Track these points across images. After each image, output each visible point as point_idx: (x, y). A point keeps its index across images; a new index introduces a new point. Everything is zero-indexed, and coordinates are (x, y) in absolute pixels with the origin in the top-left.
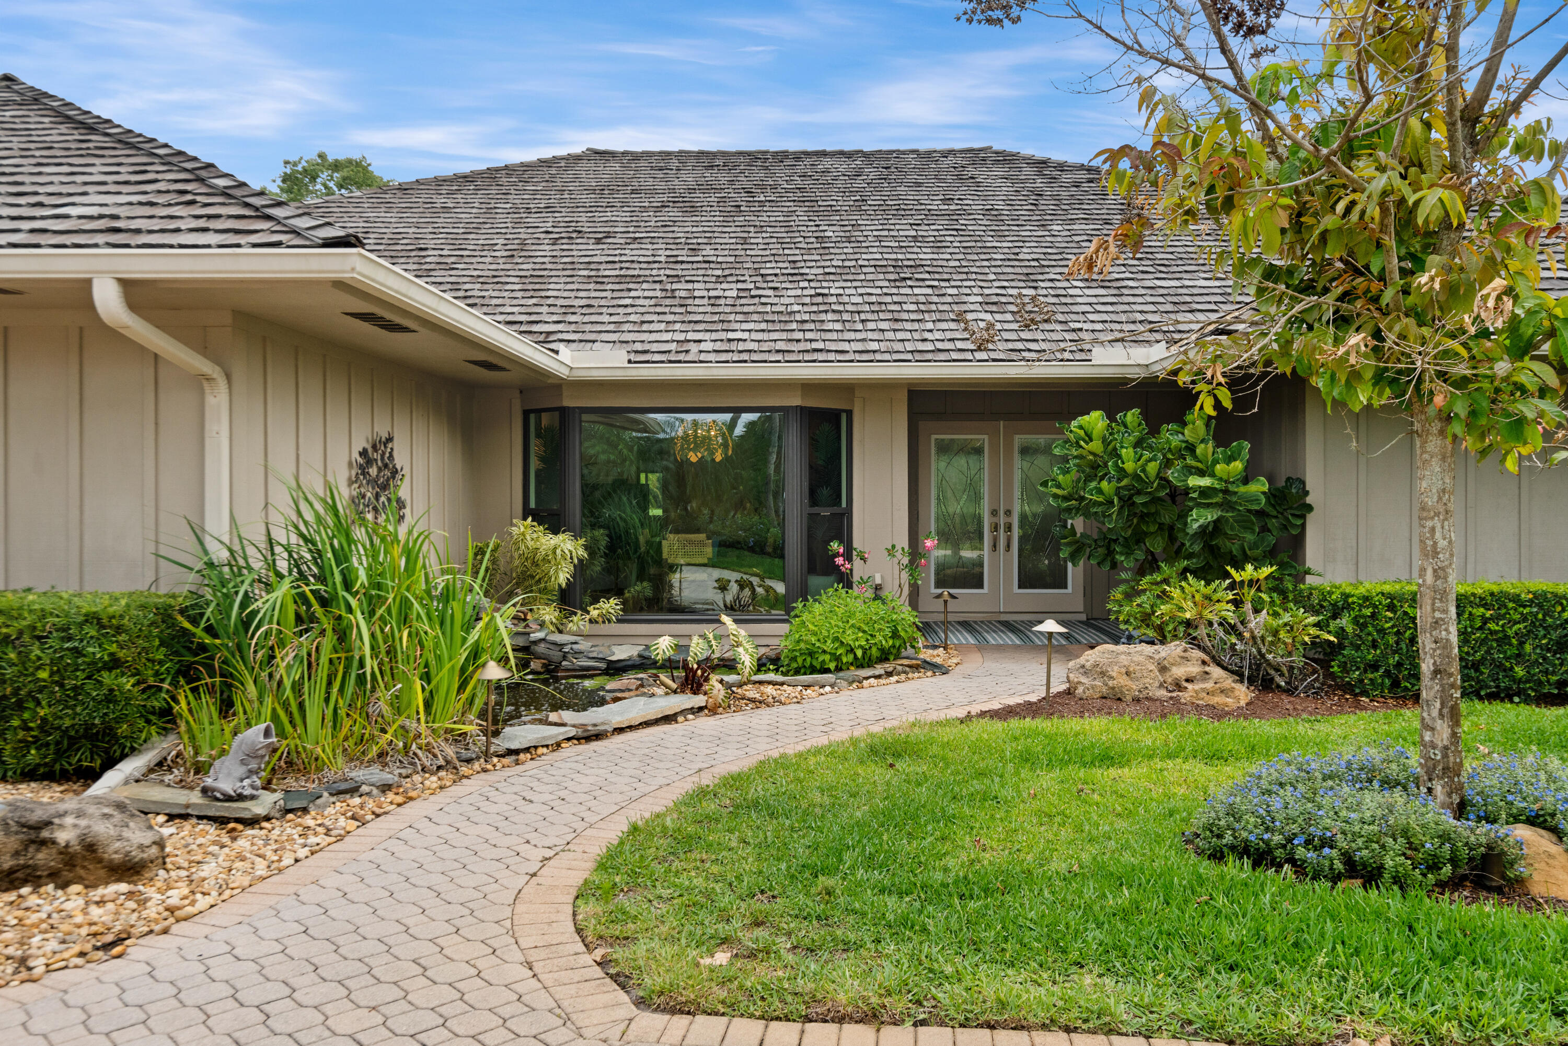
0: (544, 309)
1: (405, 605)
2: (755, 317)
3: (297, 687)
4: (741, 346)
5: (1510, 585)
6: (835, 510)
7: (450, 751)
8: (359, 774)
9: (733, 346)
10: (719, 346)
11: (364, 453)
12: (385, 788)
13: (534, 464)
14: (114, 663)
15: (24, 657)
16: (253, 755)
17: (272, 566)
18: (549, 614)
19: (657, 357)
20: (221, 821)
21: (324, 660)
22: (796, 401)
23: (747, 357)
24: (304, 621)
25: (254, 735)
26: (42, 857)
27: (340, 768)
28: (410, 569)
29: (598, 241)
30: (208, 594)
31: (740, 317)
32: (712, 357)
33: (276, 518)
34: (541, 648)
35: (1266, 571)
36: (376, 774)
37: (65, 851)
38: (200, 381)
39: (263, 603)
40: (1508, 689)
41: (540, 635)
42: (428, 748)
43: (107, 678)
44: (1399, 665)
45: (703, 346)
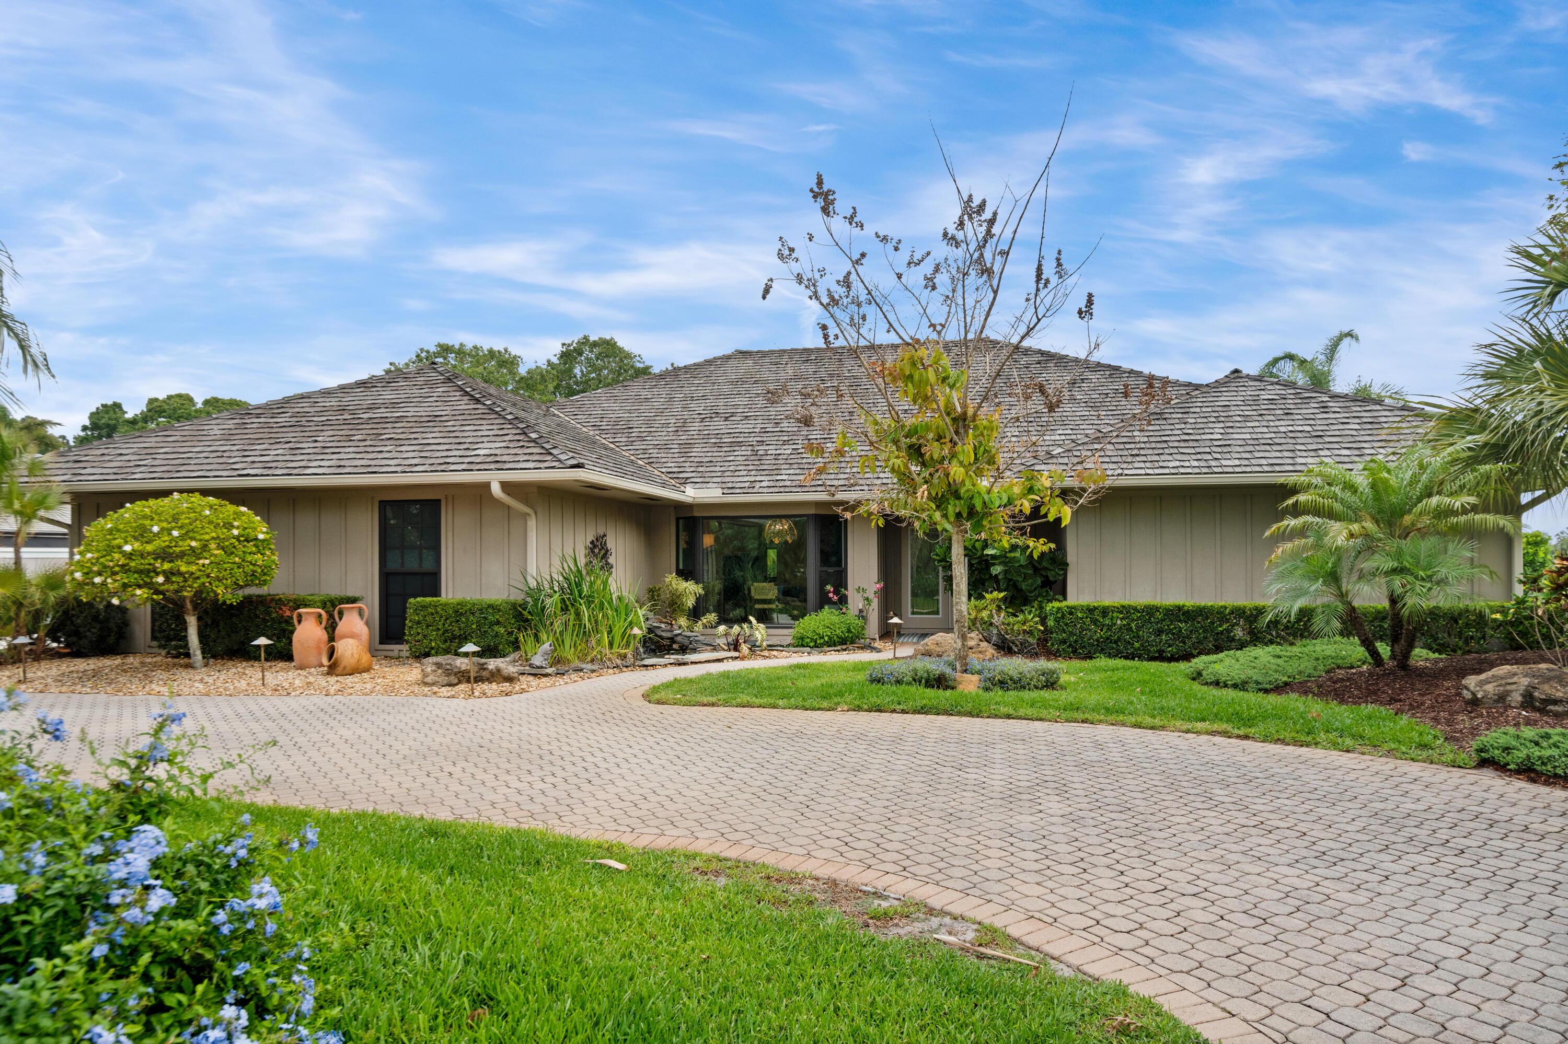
0: (687, 464)
1: (602, 604)
2: (795, 466)
3: (561, 633)
4: (782, 484)
5: (1157, 602)
6: (837, 569)
7: (619, 662)
8: (584, 666)
9: (778, 484)
10: (771, 484)
11: (592, 542)
12: (593, 671)
13: (683, 545)
14: (498, 623)
15: (467, 619)
16: (546, 653)
17: (552, 588)
18: (683, 621)
19: (738, 491)
20: (535, 675)
21: (571, 624)
22: (812, 511)
23: (785, 489)
24: (565, 609)
25: (546, 646)
26: (484, 673)
27: (577, 663)
28: (605, 588)
29: (726, 419)
30: (529, 599)
31: (787, 466)
32: (765, 490)
33: (553, 570)
34: (679, 639)
35: (1002, 594)
36: (589, 666)
37: (491, 672)
38: (525, 516)
39: (548, 601)
40: (1132, 653)
41: (679, 632)
42: (610, 659)
43: (496, 628)
44: (1076, 641)
45: (763, 484)
